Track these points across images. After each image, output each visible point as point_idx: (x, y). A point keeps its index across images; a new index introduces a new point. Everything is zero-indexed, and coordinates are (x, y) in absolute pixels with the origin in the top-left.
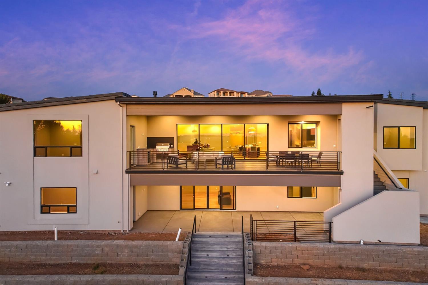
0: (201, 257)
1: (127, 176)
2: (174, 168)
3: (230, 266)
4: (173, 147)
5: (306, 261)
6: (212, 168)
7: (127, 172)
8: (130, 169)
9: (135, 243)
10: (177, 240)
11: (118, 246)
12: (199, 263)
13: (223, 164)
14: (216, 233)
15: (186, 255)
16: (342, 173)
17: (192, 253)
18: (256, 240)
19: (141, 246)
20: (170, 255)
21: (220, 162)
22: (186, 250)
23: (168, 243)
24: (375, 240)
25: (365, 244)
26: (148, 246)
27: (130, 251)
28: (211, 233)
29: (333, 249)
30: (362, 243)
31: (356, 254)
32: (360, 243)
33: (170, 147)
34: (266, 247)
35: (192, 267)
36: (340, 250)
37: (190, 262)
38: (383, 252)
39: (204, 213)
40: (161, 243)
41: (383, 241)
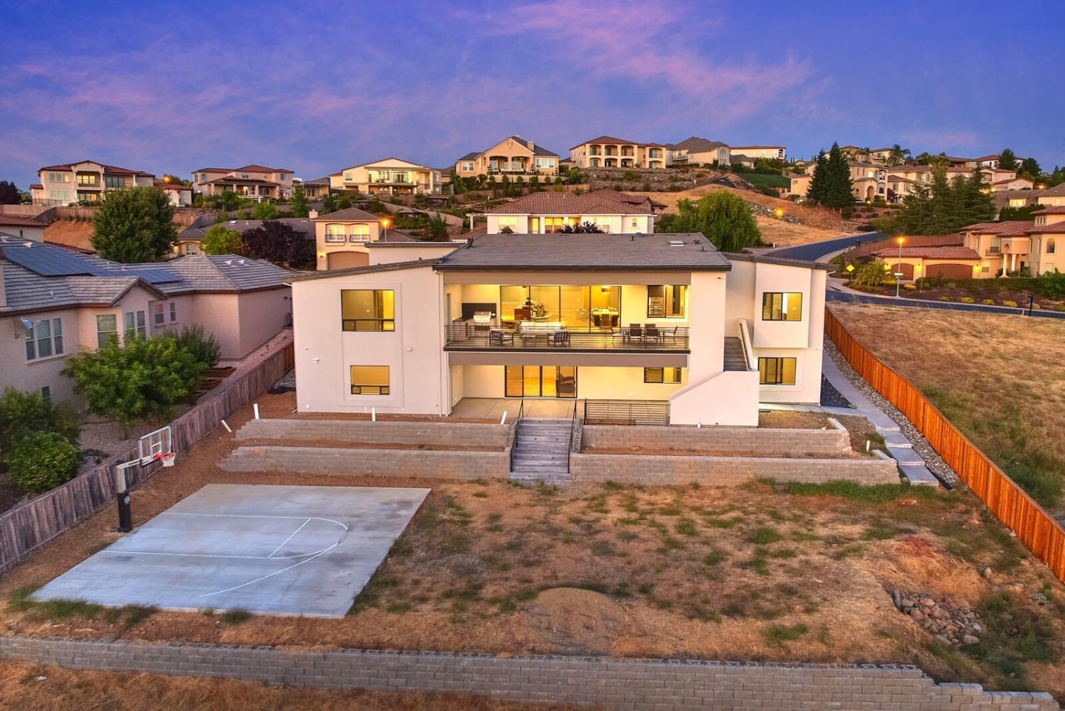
0: (528, 440)
1: (445, 354)
2: (498, 345)
3: (558, 448)
4: (495, 316)
5: (637, 443)
6: (543, 345)
7: (445, 350)
8: (448, 345)
9: (458, 425)
10: (502, 422)
11: (440, 428)
12: (526, 446)
13: (555, 341)
14: (546, 419)
15: (512, 436)
16: (689, 352)
17: (519, 436)
18: (588, 424)
19: (464, 428)
20: (496, 437)
21: (552, 338)
22: (513, 431)
23: (494, 425)
24: (713, 423)
25: (702, 426)
26: (472, 428)
27: (454, 433)
28: (541, 419)
29: (666, 432)
30: (699, 426)
31: (690, 437)
32: (696, 426)
33: (492, 317)
34: (597, 430)
35: (518, 449)
36: (674, 432)
37: (516, 444)
38: (717, 433)
39: (536, 401)
40: (486, 425)
41: (720, 424)
